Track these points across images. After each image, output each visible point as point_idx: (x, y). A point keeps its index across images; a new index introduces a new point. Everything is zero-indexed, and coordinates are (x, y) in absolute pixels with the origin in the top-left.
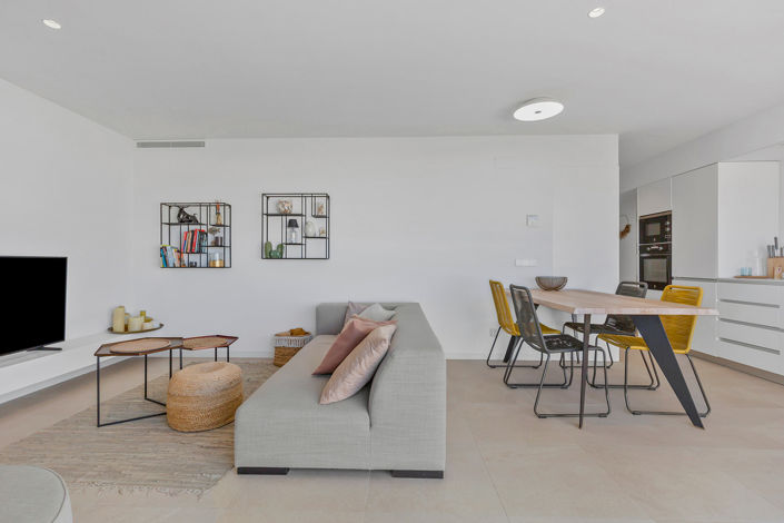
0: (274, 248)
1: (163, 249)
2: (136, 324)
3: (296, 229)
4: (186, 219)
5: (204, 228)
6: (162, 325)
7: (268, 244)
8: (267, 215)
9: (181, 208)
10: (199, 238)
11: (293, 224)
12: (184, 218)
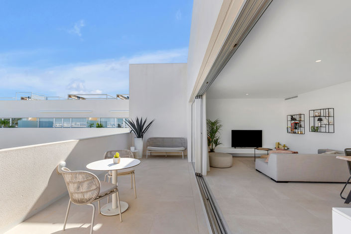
1: (287, 128)
2: (281, 147)
5: (298, 122)
7: (314, 127)
9: (292, 116)
10: (296, 125)
11: (320, 120)
12: (293, 119)
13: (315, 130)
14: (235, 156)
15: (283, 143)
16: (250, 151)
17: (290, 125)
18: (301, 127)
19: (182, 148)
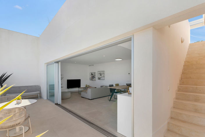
9: (92, 73)
10: (93, 77)
11: (101, 75)
12: (92, 74)
13: (99, 79)
14: (72, 93)
15: (88, 85)
16: (76, 89)
17: (91, 77)
18: (95, 78)
19: (38, 92)
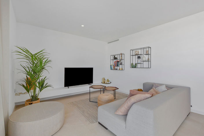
0: (134, 65)
1: (111, 65)
2: (106, 82)
3: (140, 59)
4: (115, 58)
5: (119, 60)
6: (111, 83)
7: (132, 64)
8: (133, 55)
9: (114, 56)
10: (117, 63)
13: (134, 66)
18: (122, 64)
